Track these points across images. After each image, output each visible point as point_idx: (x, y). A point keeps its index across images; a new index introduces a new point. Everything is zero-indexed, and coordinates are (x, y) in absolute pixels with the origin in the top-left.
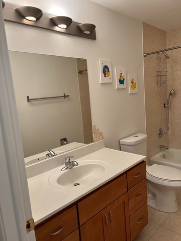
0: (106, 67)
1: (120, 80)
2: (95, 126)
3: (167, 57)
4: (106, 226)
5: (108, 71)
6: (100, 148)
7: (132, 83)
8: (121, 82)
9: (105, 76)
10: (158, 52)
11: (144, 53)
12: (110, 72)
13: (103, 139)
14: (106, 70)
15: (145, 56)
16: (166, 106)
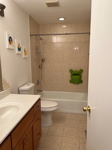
0: (10, 38)
1: (18, 48)
2: (4, 78)
3: (41, 39)
4: (25, 145)
5: (12, 41)
6: (8, 94)
7: (25, 51)
8: (19, 49)
9: (10, 44)
10: (36, 35)
11: (30, 34)
12: (13, 42)
13: (9, 88)
14: (10, 40)
15: (30, 36)
16: (40, 67)
